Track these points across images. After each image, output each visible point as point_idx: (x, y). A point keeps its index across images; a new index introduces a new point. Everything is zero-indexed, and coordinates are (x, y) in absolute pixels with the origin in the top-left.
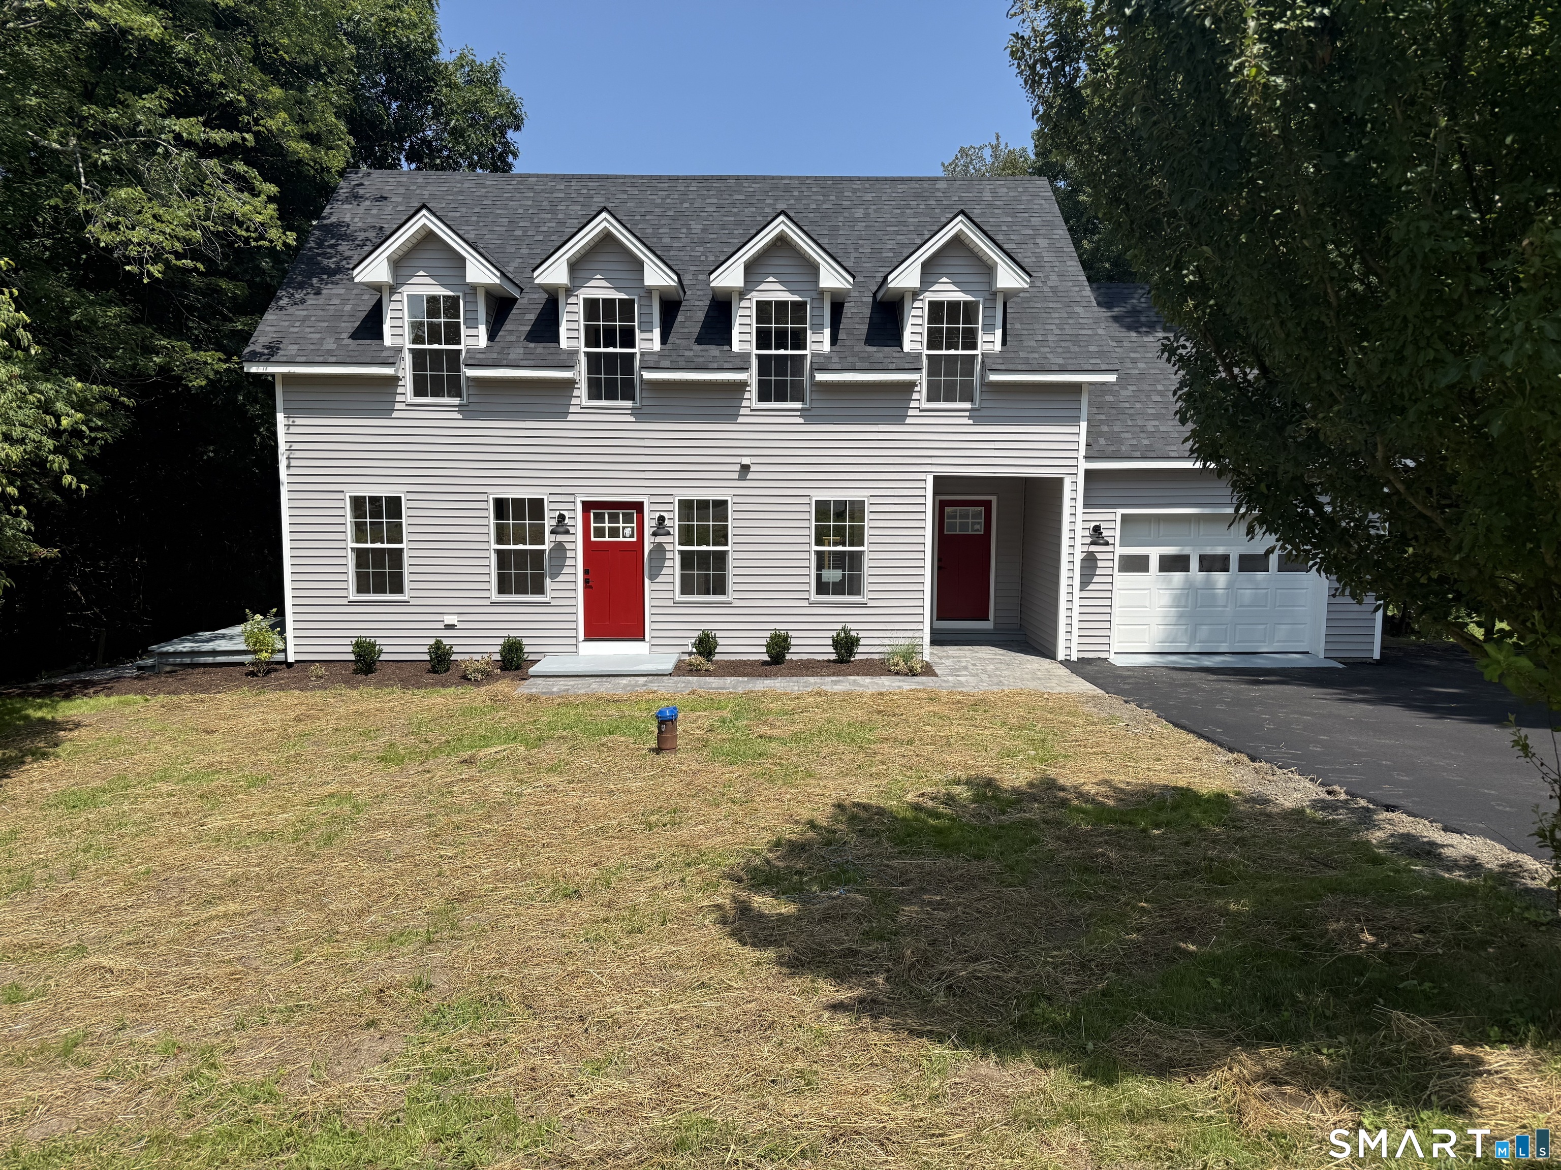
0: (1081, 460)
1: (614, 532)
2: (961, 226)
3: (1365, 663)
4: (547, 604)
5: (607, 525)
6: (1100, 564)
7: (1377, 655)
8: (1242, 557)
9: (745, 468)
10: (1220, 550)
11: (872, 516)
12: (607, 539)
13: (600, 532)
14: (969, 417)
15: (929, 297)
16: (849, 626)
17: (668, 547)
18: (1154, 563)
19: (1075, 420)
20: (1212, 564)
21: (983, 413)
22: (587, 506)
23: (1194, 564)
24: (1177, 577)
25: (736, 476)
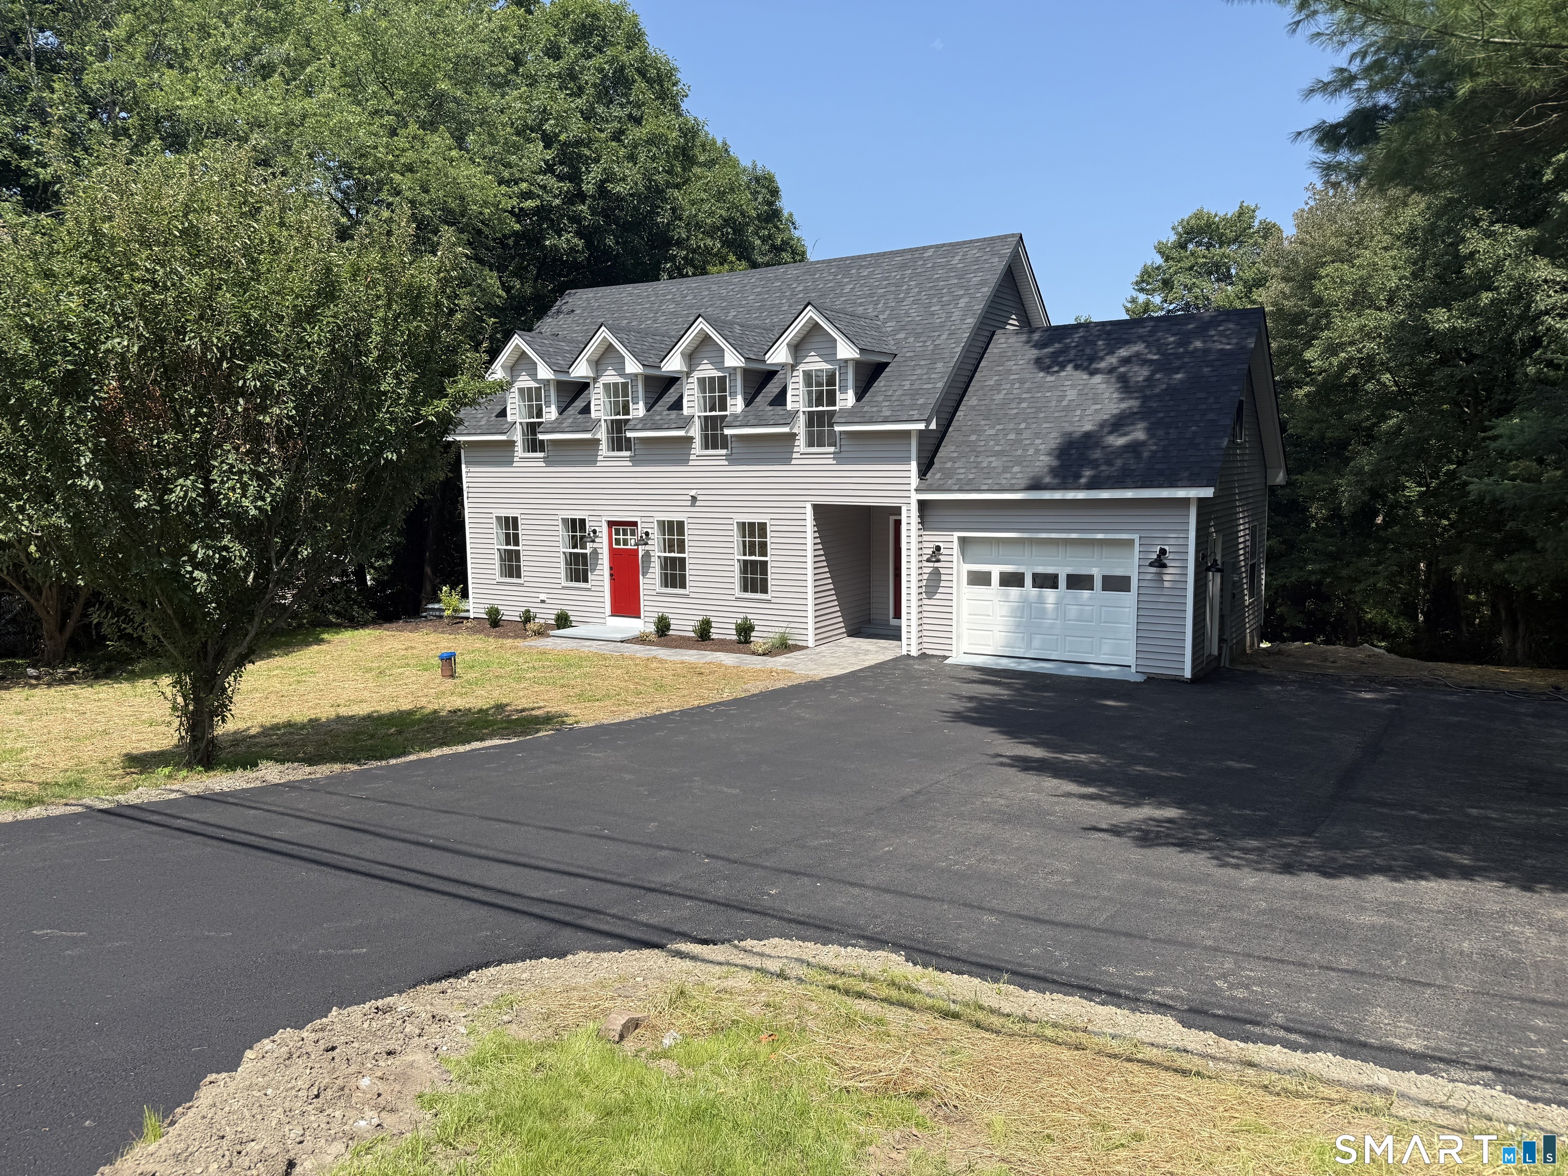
0: (913, 493)
1: (625, 543)
2: (810, 314)
3: (1179, 681)
4: (589, 590)
5: (621, 537)
6: (943, 577)
7: (1188, 674)
8: (1069, 577)
9: (694, 498)
10: (1050, 570)
11: (773, 534)
12: (622, 547)
13: (618, 542)
14: (834, 458)
15: (802, 367)
16: (749, 616)
17: (652, 553)
18: (995, 579)
19: (907, 460)
20: (1046, 581)
21: (843, 455)
22: (611, 524)
23: (1028, 581)
24: (1014, 591)
25: (689, 503)
